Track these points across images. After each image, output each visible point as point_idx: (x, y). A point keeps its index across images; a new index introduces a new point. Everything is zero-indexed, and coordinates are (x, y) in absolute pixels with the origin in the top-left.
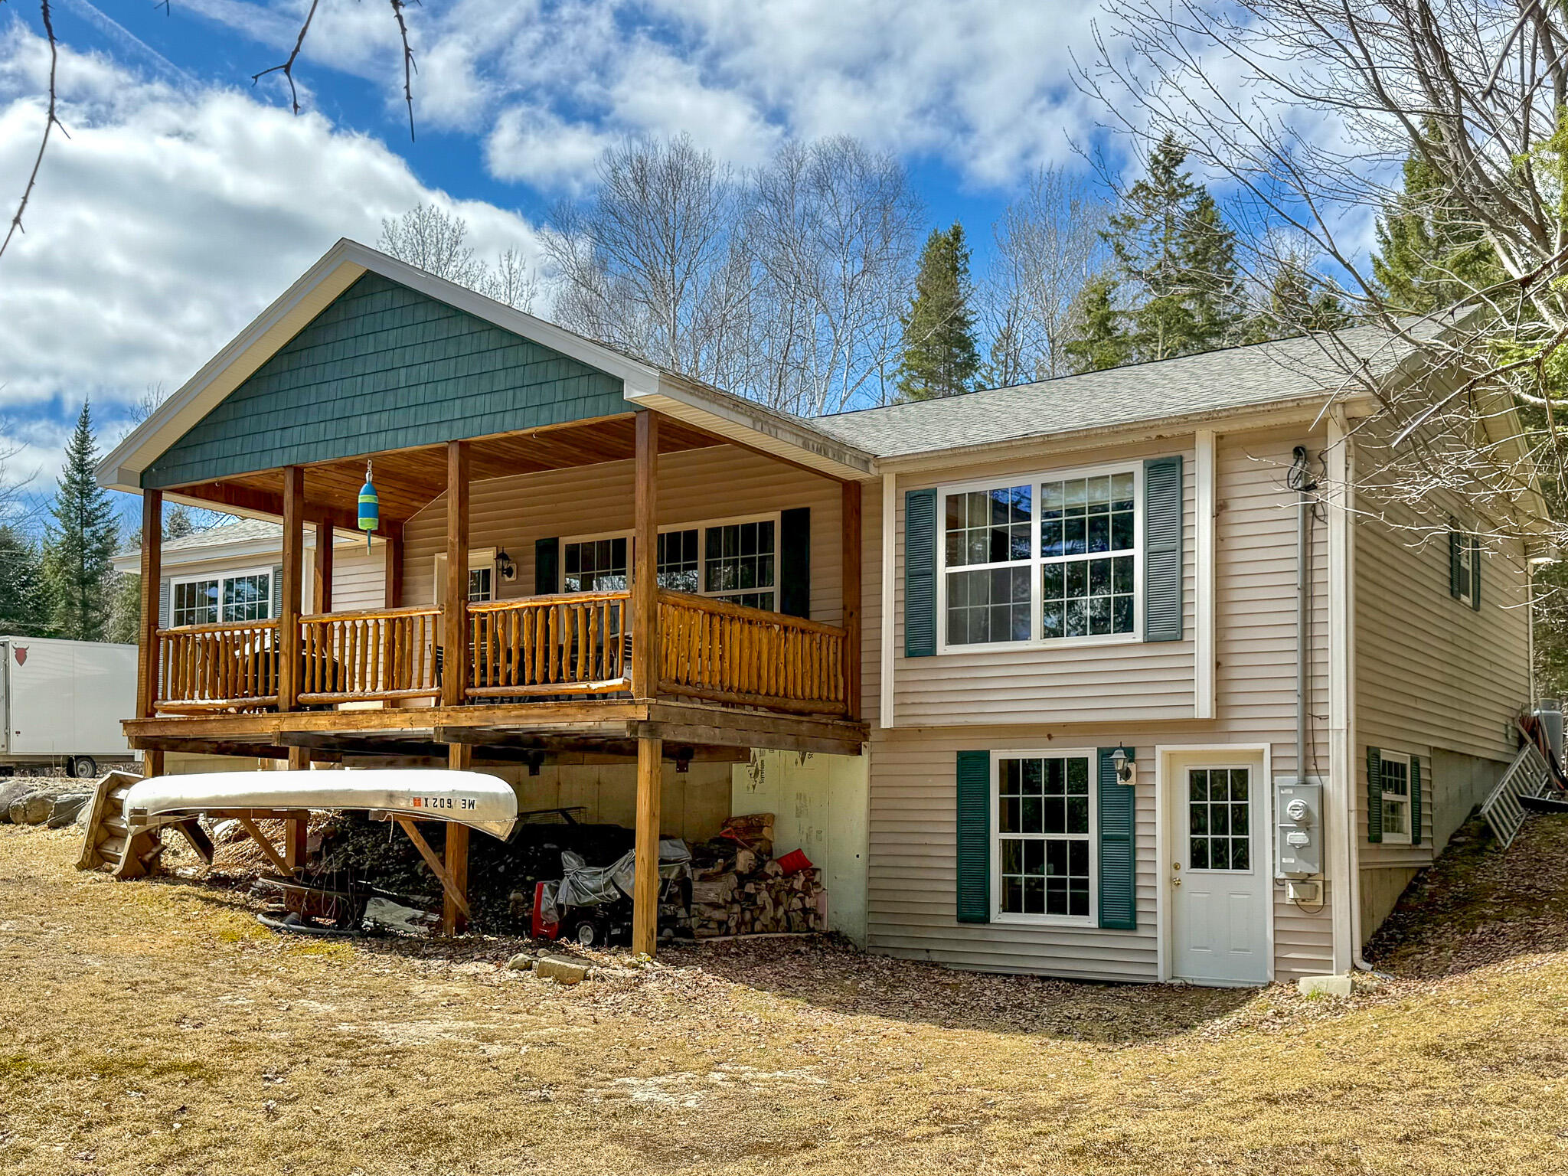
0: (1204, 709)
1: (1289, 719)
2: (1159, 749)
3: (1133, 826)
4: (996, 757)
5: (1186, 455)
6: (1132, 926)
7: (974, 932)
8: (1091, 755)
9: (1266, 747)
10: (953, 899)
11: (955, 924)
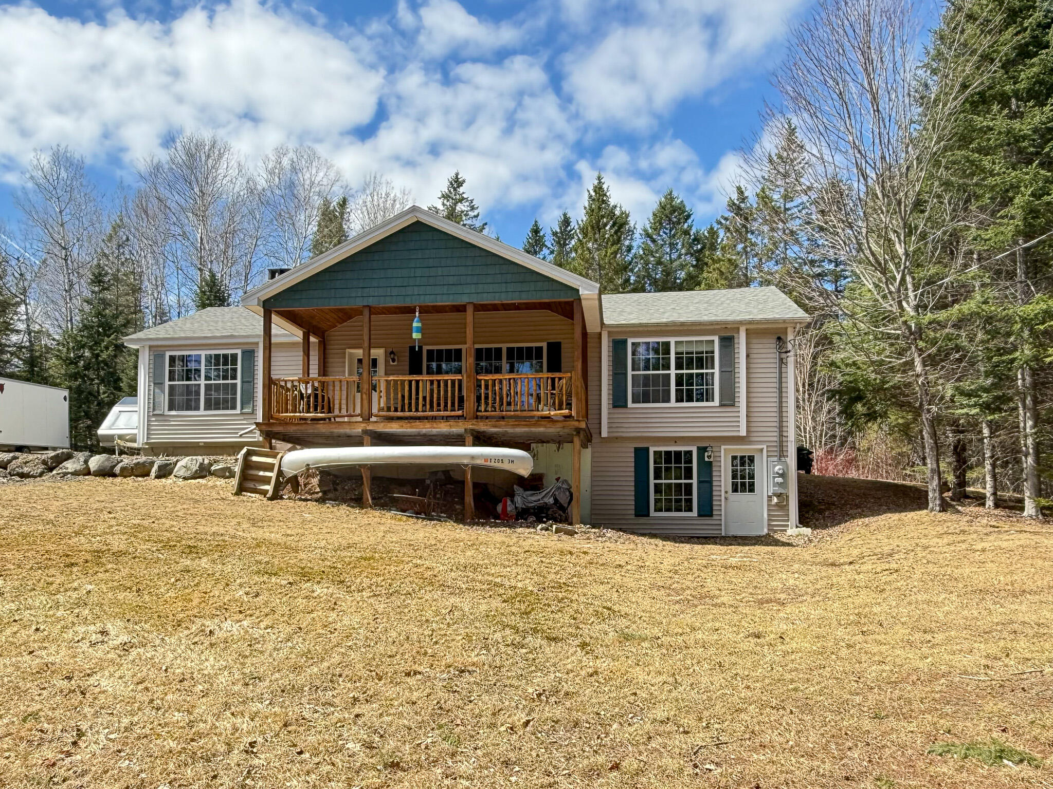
0: (743, 433)
1: (773, 437)
2: (723, 447)
3: (711, 476)
4: (652, 450)
5: (736, 335)
6: (711, 515)
7: (643, 520)
8: (694, 450)
9: (765, 447)
10: (633, 507)
11: (633, 517)
